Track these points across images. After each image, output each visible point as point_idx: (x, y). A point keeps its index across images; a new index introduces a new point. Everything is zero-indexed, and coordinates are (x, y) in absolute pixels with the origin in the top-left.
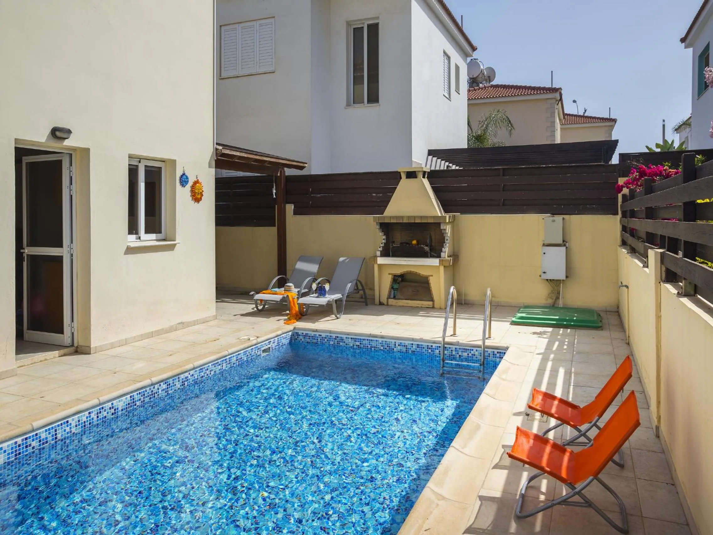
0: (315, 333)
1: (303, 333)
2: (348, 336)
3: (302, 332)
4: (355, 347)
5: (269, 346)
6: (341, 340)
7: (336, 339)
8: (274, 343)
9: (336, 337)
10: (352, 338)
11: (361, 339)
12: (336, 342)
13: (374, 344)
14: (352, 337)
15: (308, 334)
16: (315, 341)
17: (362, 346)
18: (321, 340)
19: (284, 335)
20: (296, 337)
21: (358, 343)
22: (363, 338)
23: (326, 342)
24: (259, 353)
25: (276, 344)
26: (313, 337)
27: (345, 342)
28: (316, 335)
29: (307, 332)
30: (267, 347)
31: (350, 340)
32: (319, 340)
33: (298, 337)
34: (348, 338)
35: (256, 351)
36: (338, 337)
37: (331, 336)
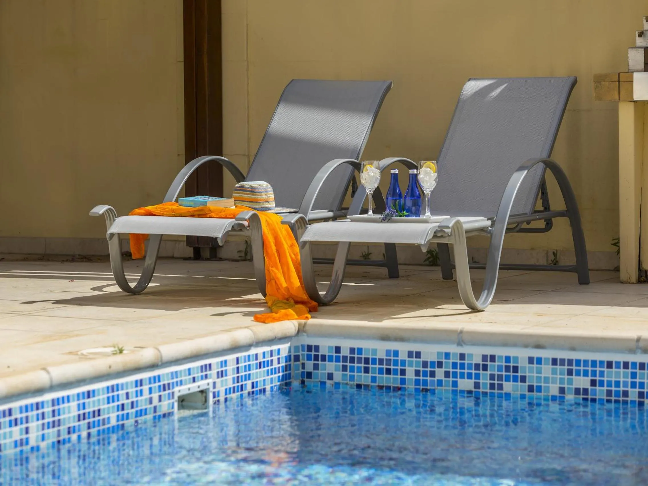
0: (393, 346)
1: (338, 349)
2: (536, 353)
3: (334, 342)
4: (570, 397)
5: (202, 384)
6: (507, 368)
7: (485, 368)
8: (221, 374)
9: (485, 358)
10: (554, 362)
11: (594, 363)
12: (485, 380)
14: (558, 354)
15: (360, 351)
16: (392, 380)
17: (600, 392)
18: (417, 373)
19: (260, 350)
20: (309, 366)
21: (583, 382)
22: (605, 357)
23: (440, 383)
24: (164, 407)
25: (229, 381)
26: (381, 361)
27: (523, 379)
28: (396, 353)
29: (356, 344)
30: (194, 387)
31: (547, 369)
32: (410, 375)
33: (316, 367)
34: (539, 361)
35: (155, 396)
36: (493, 358)
37: (462, 356)
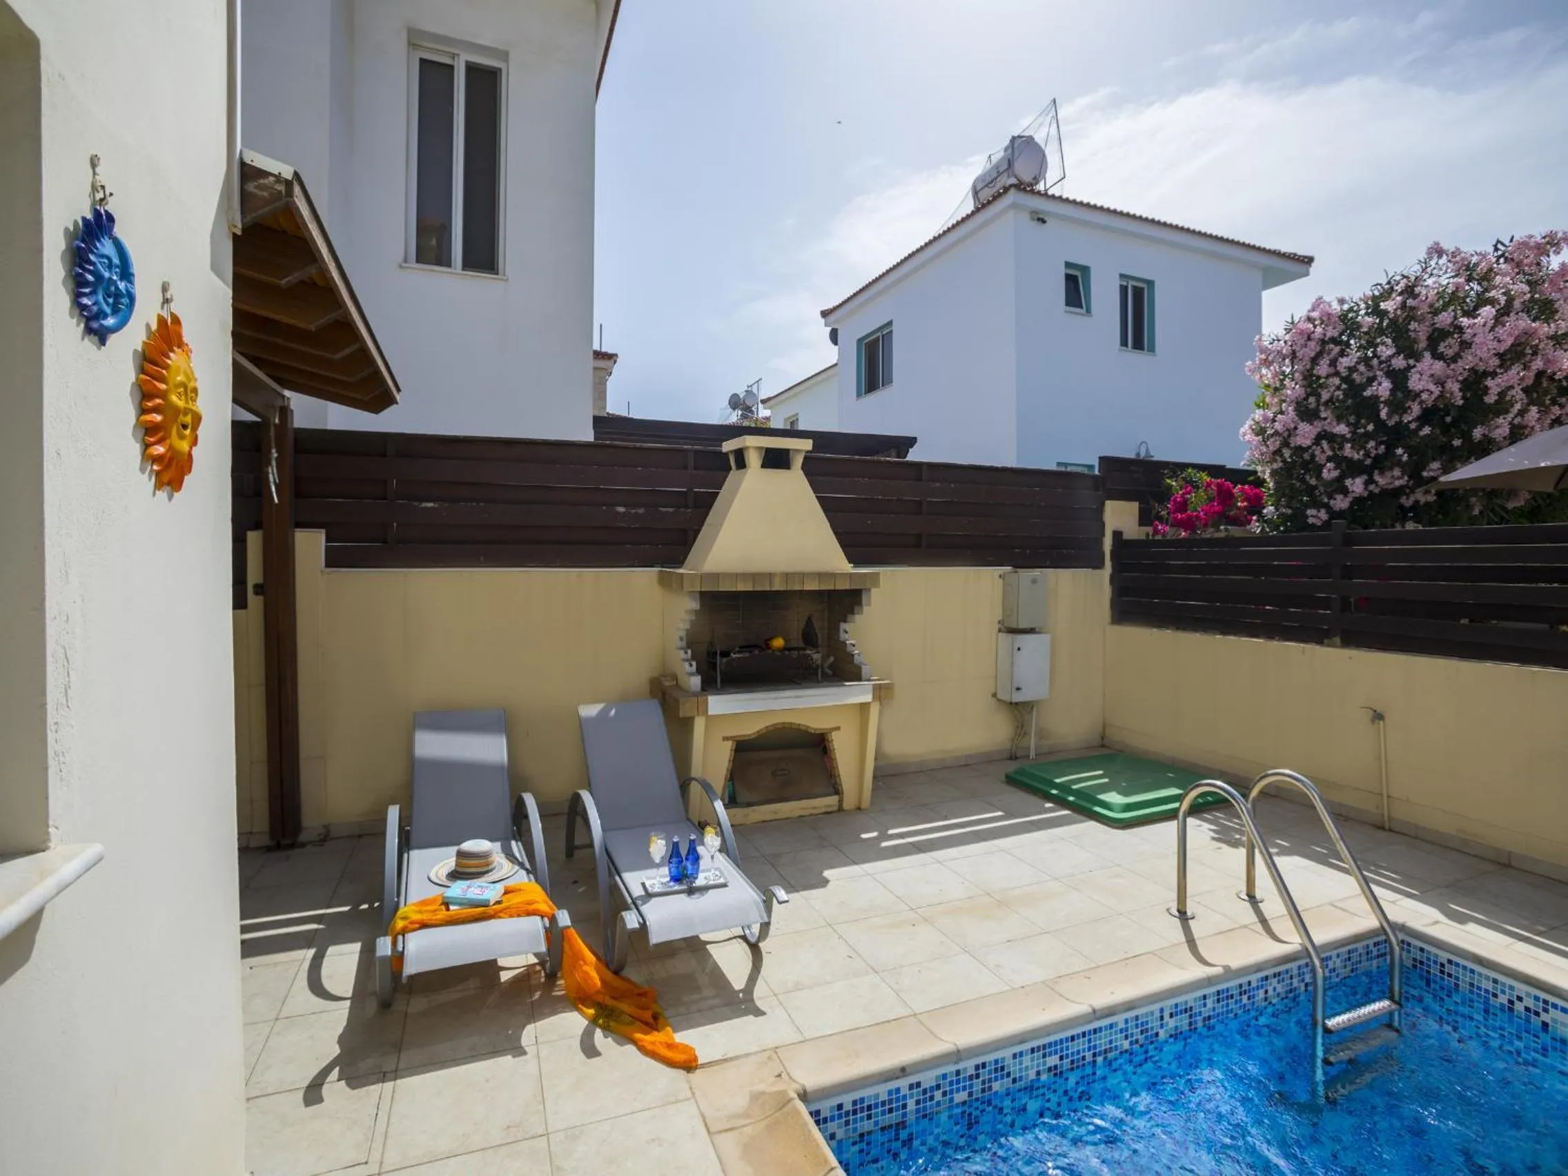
0: (893, 1085)
1: (840, 1107)
2: (1017, 1049)
3: (835, 1102)
4: (1045, 1076)
6: (996, 1070)
7: (977, 1076)
9: (976, 1067)
10: (1031, 1051)
11: (1061, 1041)
12: (977, 1088)
13: (1102, 1042)
14: (1035, 1044)
15: (862, 1100)
16: (894, 1118)
17: (1066, 1064)
18: (918, 1102)
21: (1053, 1060)
22: (1069, 1033)
23: (938, 1104)
26: (884, 1104)
27: (1008, 1075)
28: (896, 1091)
29: (857, 1095)
31: (1027, 1060)
32: (911, 1105)
34: (1021, 1054)
36: (984, 1065)
37: (957, 1073)
